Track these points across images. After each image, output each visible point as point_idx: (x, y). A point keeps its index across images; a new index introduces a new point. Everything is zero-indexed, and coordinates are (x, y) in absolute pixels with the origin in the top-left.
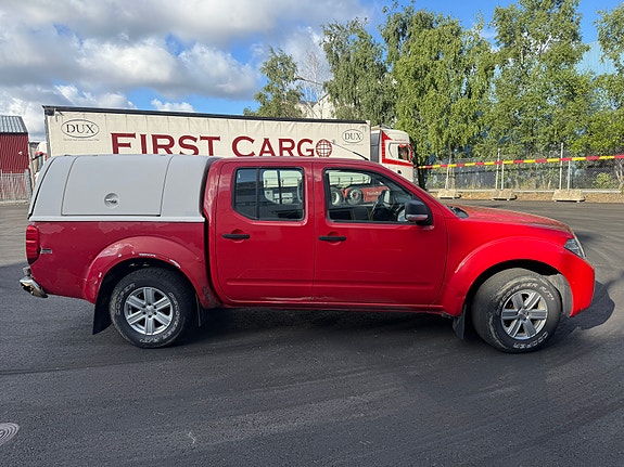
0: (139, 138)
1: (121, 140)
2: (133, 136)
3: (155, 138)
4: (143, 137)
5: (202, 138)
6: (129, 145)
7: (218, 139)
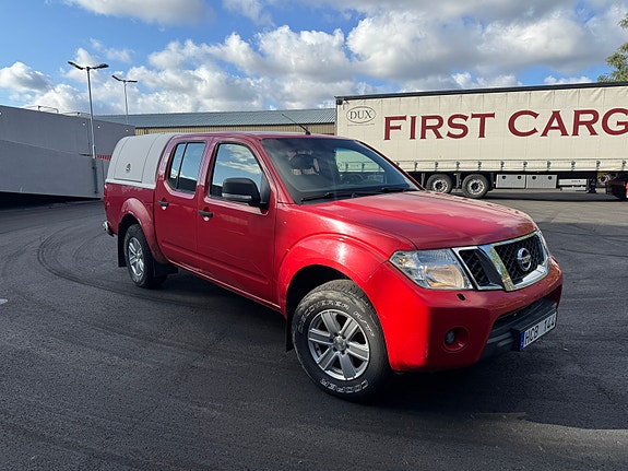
0: (409, 119)
1: (393, 123)
2: (404, 118)
3: (424, 119)
4: (413, 119)
5: (473, 116)
6: (399, 128)
7: (493, 115)
